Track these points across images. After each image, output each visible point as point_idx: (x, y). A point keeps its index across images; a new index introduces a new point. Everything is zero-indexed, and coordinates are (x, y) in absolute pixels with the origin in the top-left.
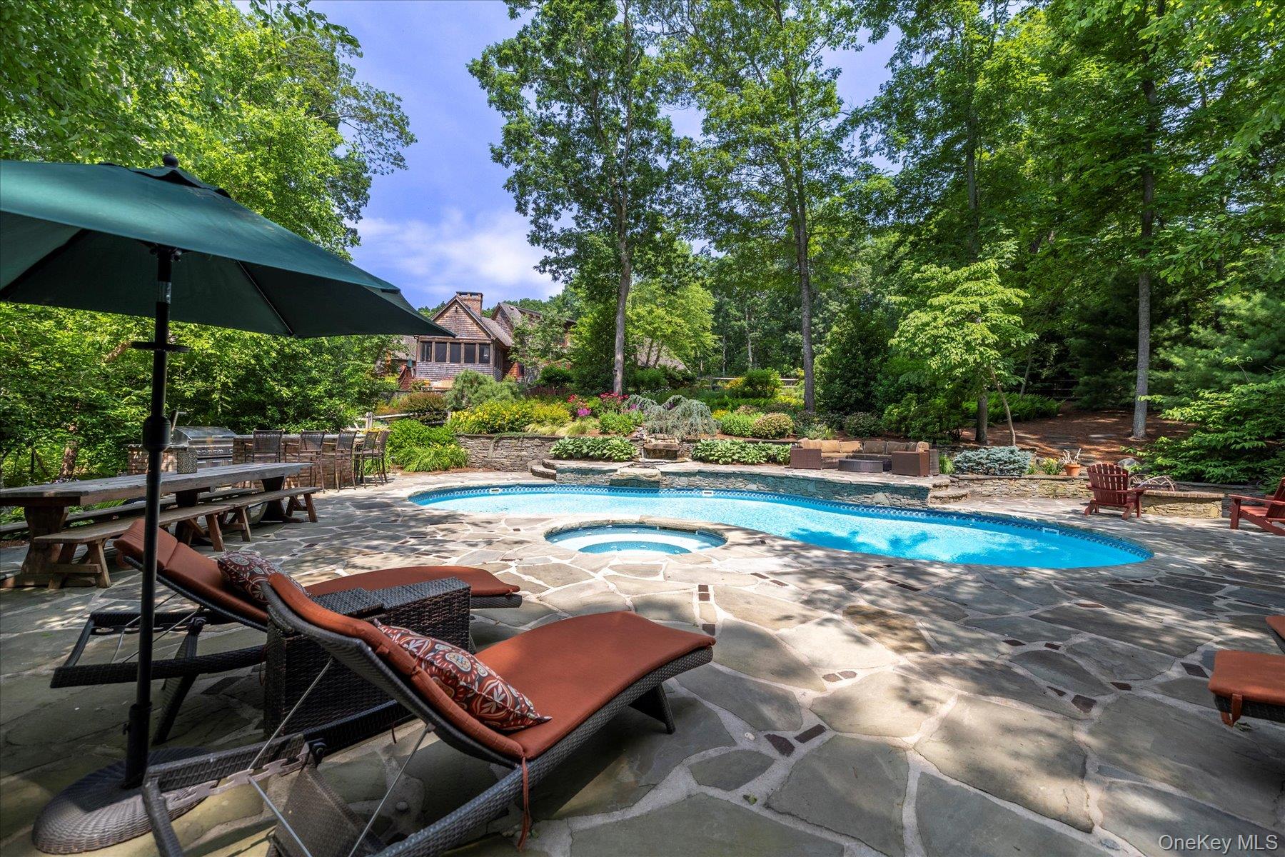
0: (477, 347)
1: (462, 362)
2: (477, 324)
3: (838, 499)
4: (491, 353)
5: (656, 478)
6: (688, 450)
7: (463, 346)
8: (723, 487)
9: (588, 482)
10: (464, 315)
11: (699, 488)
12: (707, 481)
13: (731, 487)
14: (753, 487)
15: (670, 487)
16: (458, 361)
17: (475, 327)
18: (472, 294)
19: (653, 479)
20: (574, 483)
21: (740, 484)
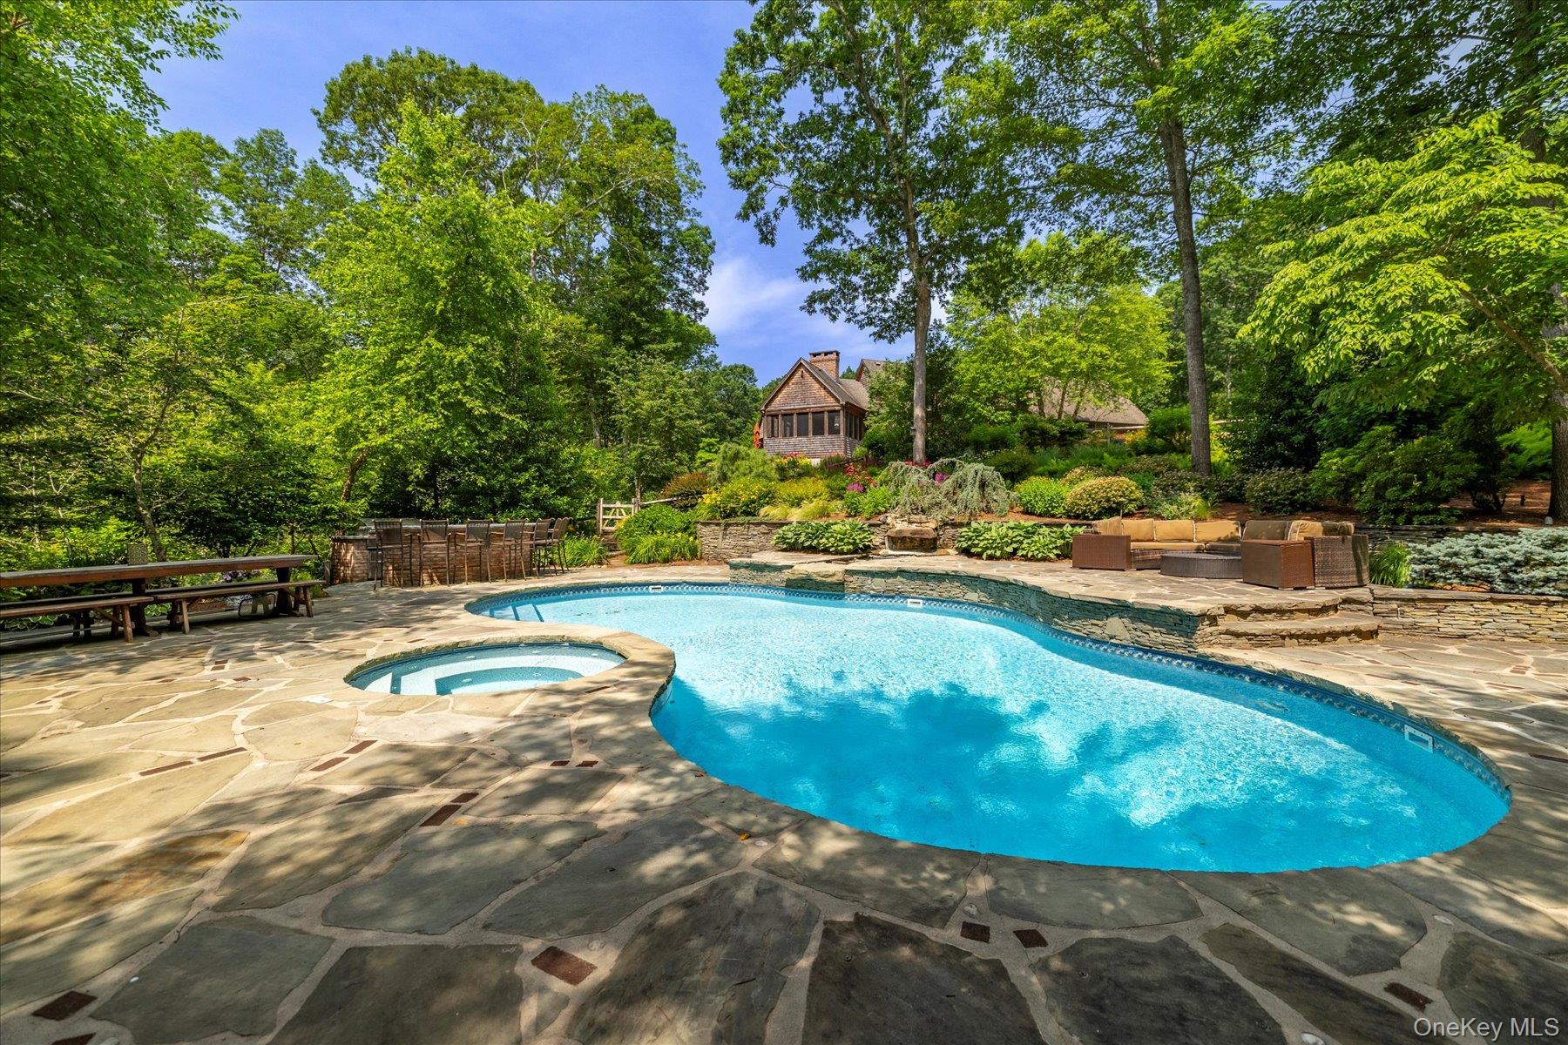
0: (826, 416)
1: (811, 435)
2: (825, 388)
3: (1062, 624)
4: (841, 422)
5: (834, 579)
6: (953, 538)
7: (810, 416)
8: (935, 595)
9: (764, 581)
10: (811, 379)
11: (902, 595)
12: (913, 584)
13: (945, 595)
14: (973, 596)
15: (860, 592)
16: (806, 434)
17: (823, 392)
18: (826, 354)
19: (829, 580)
20: (749, 582)
21: (955, 590)
